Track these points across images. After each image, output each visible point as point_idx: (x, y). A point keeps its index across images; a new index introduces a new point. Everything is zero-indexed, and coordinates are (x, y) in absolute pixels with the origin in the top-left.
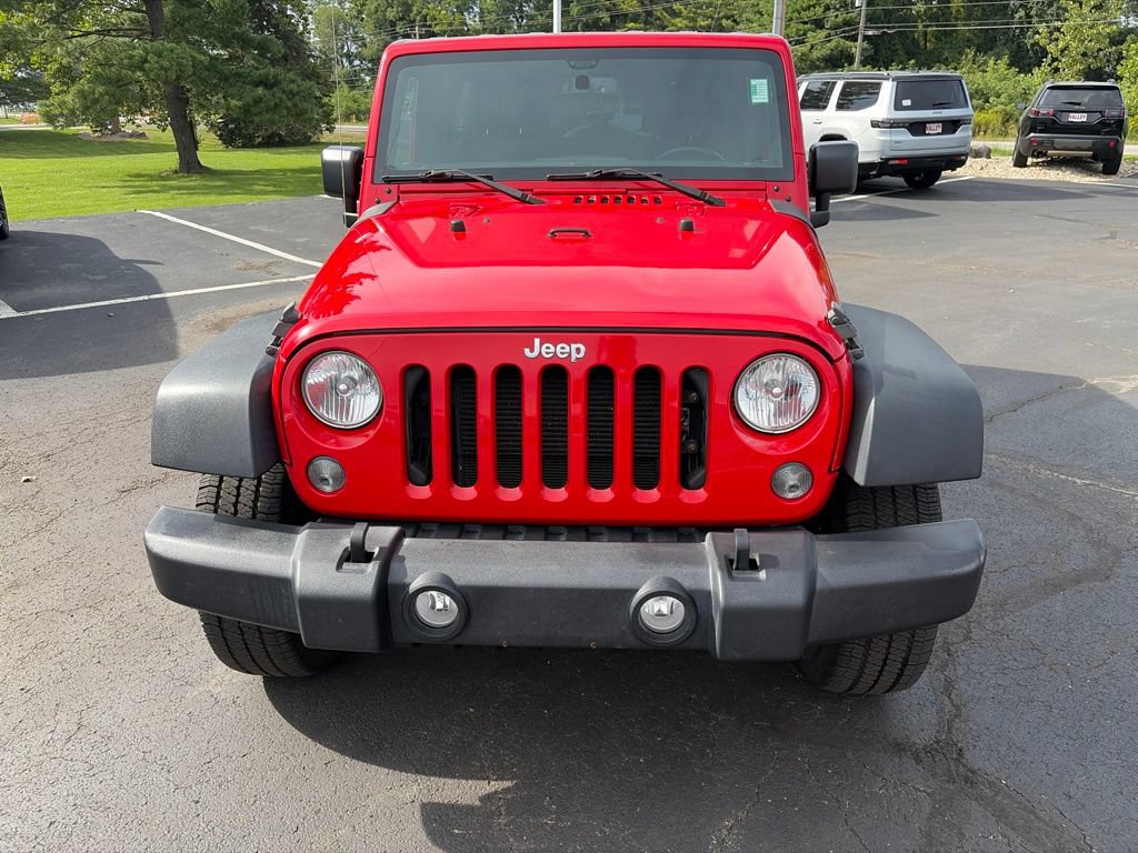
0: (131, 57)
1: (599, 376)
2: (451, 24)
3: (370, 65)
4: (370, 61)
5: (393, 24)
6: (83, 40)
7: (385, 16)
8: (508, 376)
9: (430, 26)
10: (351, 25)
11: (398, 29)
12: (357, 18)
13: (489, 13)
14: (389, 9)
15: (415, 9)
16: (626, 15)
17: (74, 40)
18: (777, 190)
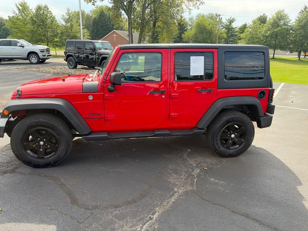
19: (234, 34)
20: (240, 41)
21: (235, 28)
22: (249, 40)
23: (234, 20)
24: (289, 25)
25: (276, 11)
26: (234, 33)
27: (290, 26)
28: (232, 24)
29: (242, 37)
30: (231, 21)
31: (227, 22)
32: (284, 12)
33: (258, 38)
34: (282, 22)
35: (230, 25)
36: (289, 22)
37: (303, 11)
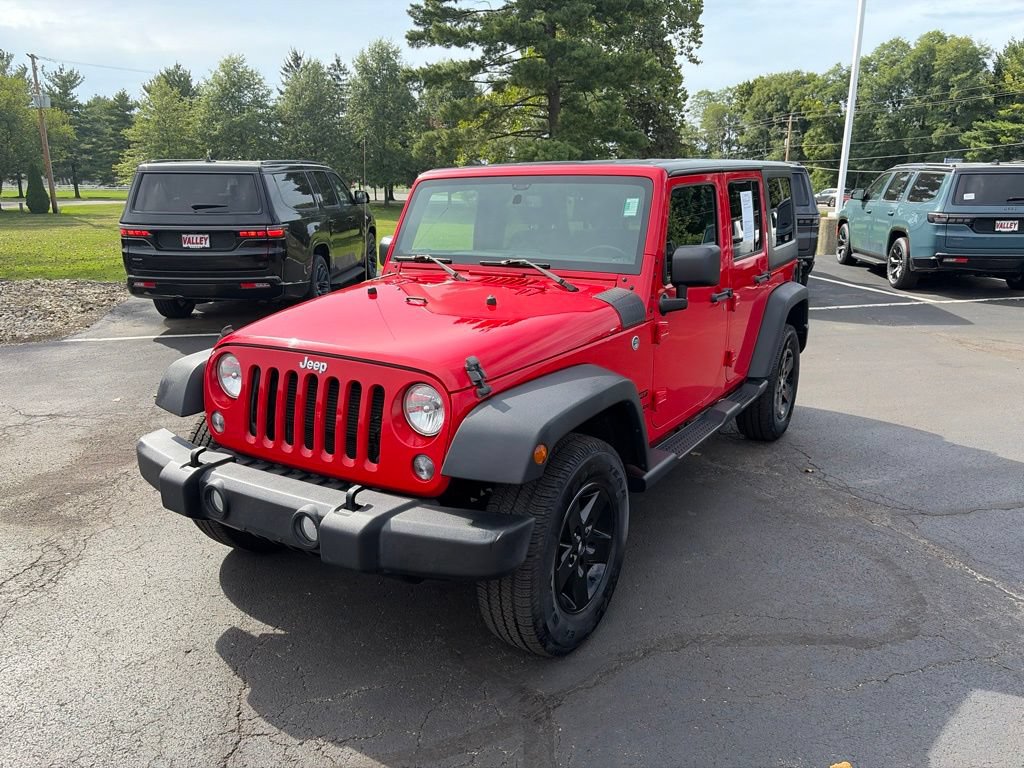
0: (526, 152)
1: (333, 383)
2: (824, 112)
3: (746, 150)
4: (746, 146)
5: (770, 115)
6: (504, 139)
7: (764, 109)
8: (292, 376)
9: (804, 115)
10: (735, 117)
11: (774, 119)
12: (741, 111)
13: (864, 100)
14: (769, 103)
15: (791, 101)
16: (1014, 96)
17: (498, 140)
18: (625, 281)
19: (88, 126)
20: (128, 152)
21: (86, 107)
22: (160, 148)
23: (76, 78)
24: (271, 104)
25: (222, 60)
26: (88, 123)
27: (273, 108)
28: (74, 92)
29: (132, 138)
30: (68, 82)
31: (50, 84)
32: (245, 64)
33: (187, 142)
34: (248, 97)
35: (66, 93)
36: (267, 95)
37: (291, 66)
